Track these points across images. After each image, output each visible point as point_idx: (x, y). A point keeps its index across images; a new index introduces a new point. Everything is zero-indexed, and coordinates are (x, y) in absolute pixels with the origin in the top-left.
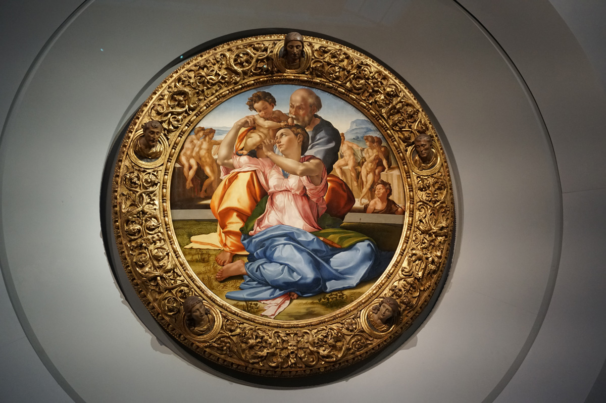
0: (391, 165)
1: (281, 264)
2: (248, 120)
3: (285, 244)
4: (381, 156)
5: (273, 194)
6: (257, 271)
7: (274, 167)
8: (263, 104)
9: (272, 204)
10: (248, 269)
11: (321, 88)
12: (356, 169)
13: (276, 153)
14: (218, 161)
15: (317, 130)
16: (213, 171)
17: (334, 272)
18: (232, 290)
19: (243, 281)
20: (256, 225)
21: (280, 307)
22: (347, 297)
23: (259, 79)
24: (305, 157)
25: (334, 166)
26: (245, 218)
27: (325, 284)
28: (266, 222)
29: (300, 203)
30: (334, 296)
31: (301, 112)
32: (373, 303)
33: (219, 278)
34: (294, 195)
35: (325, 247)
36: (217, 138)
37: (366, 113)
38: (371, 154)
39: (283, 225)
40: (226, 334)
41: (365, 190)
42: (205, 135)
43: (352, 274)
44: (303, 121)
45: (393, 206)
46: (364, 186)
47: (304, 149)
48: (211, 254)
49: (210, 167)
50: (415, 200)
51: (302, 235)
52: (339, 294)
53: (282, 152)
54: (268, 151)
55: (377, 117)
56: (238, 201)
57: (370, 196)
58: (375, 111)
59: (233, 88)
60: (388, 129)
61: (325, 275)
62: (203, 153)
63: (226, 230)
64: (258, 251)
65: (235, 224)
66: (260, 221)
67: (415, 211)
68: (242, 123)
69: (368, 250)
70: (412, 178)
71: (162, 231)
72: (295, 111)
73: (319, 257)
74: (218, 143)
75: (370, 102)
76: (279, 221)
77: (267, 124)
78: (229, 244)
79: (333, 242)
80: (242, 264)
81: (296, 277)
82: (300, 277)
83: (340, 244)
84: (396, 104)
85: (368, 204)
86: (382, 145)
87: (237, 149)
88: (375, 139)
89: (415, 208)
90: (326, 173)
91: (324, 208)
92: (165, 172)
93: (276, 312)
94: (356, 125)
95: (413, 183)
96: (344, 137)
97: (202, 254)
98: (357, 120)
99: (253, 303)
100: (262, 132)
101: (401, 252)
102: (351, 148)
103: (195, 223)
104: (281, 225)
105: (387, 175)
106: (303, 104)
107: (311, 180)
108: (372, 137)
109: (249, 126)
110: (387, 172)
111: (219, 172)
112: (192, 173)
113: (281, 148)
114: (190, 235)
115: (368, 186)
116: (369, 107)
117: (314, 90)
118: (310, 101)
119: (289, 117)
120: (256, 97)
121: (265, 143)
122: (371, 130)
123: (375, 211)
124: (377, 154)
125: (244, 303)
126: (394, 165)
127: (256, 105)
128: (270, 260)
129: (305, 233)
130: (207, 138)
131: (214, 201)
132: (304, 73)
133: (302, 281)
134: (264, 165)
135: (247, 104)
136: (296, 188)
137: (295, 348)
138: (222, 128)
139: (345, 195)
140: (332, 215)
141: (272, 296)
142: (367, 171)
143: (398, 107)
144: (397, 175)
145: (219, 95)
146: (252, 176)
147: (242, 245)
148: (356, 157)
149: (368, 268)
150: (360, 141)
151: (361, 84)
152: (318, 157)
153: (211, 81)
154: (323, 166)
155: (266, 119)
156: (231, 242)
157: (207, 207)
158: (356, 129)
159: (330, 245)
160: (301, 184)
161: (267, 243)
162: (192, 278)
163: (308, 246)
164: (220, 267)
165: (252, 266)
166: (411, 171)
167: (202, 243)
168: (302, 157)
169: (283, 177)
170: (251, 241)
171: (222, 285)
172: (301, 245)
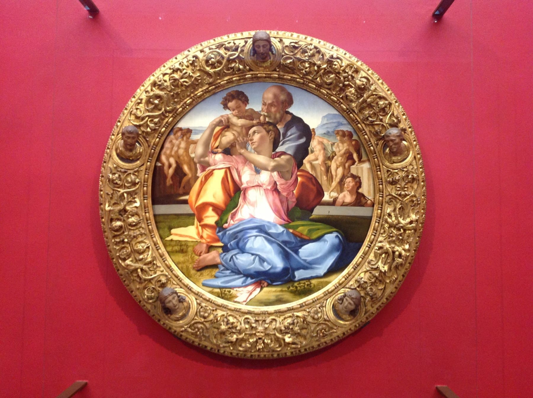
0: (361, 158)
1: (253, 254)
2: (223, 119)
3: (256, 236)
4: (352, 150)
5: (245, 190)
6: (230, 261)
7: (247, 163)
8: (237, 103)
9: (245, 198)
10: (223, 258)
11: (293, 85)
12: (326, 164)
13: (249, 150)
14: (195, 159)
15: (288, 127)
16: (190, 168)
17: (302, 262)
18: (208, 278)
19: (217, 270)
20: (230, 219)
21: (251, 294)
22: (314, 285)
23: (232, 78)
24: (277, 153)
25: (304, 161)
26: (220, 213)
27: (294, 273)
28: (239, 216)
29: (271, 197)
30: (302, 284)
31: (273, 109)
32: (339, 292)
33: (197, 267)
34: (266, 190)
35: (294, 239)
36: (194, 137)
37: (337, 107)
38: (341, 148)
39: (255, 218)
40: (199, 320)
41: (334, 184)
42: (183, 135)
43: (319, 264)
44: (275, 118)
45: (362, 198)
46: (333, 180)
47: (275, 145)
48: (189, 244)
49: (187, 166)
50: (384, 193)
51: (273, 228)
52: (307, 283)
53: (254, 149)
54: (242, 148)
55: (348, 111)
56: (214, 196)
57: (339, 189)
58: (346, 105)
59: (208, 88)
60: (359, 123)
61: (294, 265)
62: (181, 152)
63: (202, 223)
64: (232, 243)
65: (211, 218)
66: (234, 215)
67: (384, 204)
68: (217, 122)
69: (336, 241)
70: (382, 171)
71: (143, 226)
72: (268, 108)
73: (289, 248)
74: (195, 143)
75: (341, 97)
76: (251, 215)
77: (240, 122)
78: (205, 236)
79: (302, 234)
80: (217, 255)
81: (266, 267)
82: (270, 267)
83: (308, 236)
84: (368, 98)
85: (337, 198)
86: (353, 139)
87: (212, 147)
88: (346, 132)
89: (384, 201)
90: (297, 168)
91: (295, 202)
92: (146, 172)
93: (247, 298)
94: (327, 120)
95: (383, 176)
96: (315, 132)
97: (181, 246)
98: (329, 114)
99: (227, 290)
100: (235, 131)
101: (368, 244)
102: (321, 143)
103: (175, 217)
104: (252, 219)
105: (357, 169)
106: (274, 101)
107: (282, 175)
108: (343, 131)
109: (223, 125)
110: (357, 166)
111: (196, 170)
112: (171, 171)
113: (253, 145)
114: (170, 228)
115: (338, 179)
116: (340, 102)
117: (286, 87)
118: (282, 97)
119: (261, 115)
120: (229, 96)
121: (238, 141)
122: (342, 124)
123: (344, 204)
124: (347, 147)
125: (218, 290)
126: (364, 158)
127: (230, 104)
128: (243, 251)
129: (275, 225)
130: (185, 138)
131: (192, 196)
132: (275, 70)
133: (272, 271)
134: (237, 162)
135: (222, 103)
136: (267, 183)
137: (263, 334)
138: (199, 127)
139: (315, 189)
140: (301, 208)
141: (244, 284)
142: (337, 165)
143: (369, 100)
144: (368, 168)
145: (193, 97)
146: (226, 173)
147: (216, 237)
148: (326, 152)
149: (336, 259)
150: (331, 135)
151: (331, 78)
152: (289, 152)
153: (185, 83)
154: (293, 162)
155: (239, 117)
156: (207, 234)
157: (186, 202)
158: (326, 124)
159: (299, 237)
160: (272, 180)
161: (240, 235)
162: (171, 268)
163: (278, 237)
164: (197, 257)
165: (227, 256)
166: (381, 164)
167: (181, 236)
168: (273, 153)
169: (255, 173)
170: (225, 233)
171: (199, 273)
172: (271, 236)
